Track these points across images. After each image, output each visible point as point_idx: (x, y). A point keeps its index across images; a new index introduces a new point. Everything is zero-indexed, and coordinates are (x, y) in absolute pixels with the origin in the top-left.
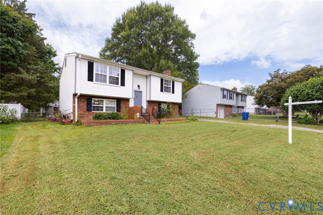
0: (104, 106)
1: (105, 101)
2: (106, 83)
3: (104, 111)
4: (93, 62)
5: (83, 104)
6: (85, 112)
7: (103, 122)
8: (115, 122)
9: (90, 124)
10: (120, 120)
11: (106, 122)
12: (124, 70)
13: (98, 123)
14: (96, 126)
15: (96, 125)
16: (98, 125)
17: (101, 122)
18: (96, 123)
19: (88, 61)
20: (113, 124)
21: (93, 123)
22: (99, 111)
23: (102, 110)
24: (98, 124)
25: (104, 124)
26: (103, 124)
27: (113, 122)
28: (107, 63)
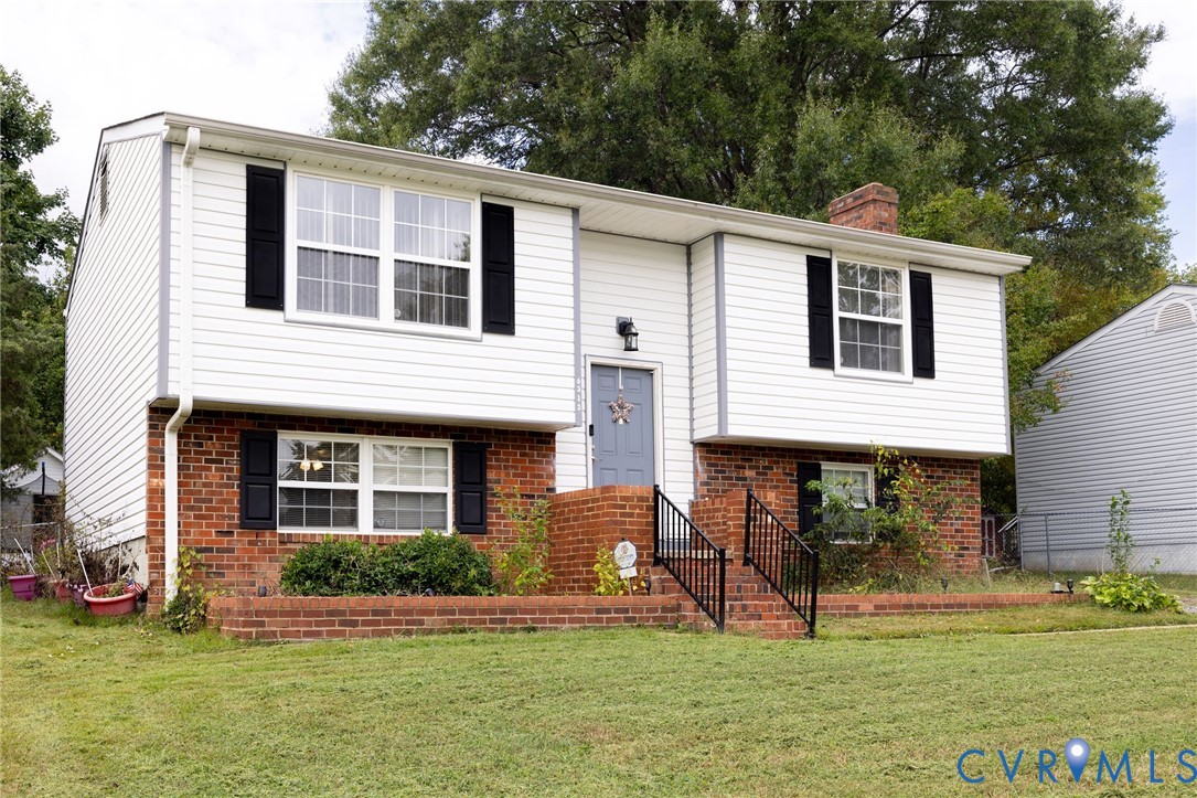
0: (366, 489)
1: (367, 447)
2: (375, 315)
3: (366, 525)
4: (281, 167)
5: (213, 475)
6: (230, 533)
7: (353, 613)
8: (442, 612)
9: (262, 624)
10: (483, 600)
11: (375, 613)
12: (508, 213)
13: (319, 614)
14: (307, 644)
15: (307, 634)
16: (317, 634)
17: (342, 613)
18: (307, 614)
19: (249, 168)
20: (430, 632)
21: (287, 614)
22: (326, 524)
23: (352, 519)
24: (318, 624)
25: (365, 623)
26: (354, 624)
27: (430, 612)
28: (380, 166)
